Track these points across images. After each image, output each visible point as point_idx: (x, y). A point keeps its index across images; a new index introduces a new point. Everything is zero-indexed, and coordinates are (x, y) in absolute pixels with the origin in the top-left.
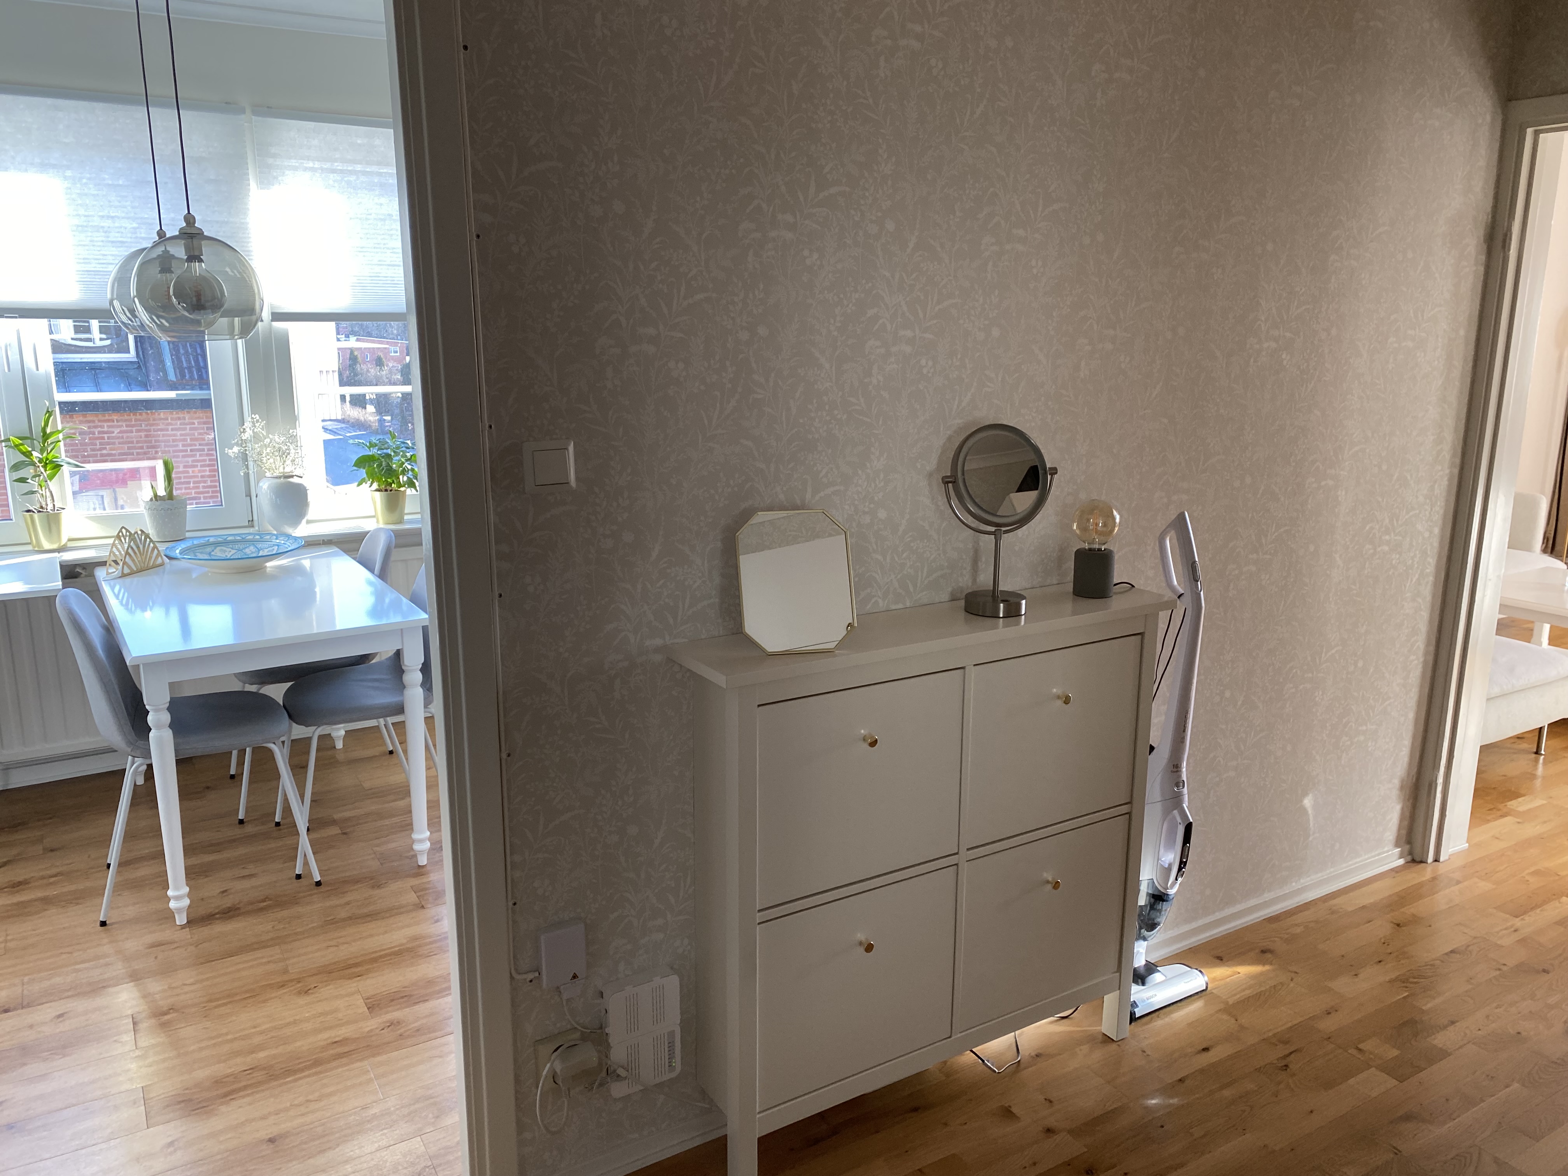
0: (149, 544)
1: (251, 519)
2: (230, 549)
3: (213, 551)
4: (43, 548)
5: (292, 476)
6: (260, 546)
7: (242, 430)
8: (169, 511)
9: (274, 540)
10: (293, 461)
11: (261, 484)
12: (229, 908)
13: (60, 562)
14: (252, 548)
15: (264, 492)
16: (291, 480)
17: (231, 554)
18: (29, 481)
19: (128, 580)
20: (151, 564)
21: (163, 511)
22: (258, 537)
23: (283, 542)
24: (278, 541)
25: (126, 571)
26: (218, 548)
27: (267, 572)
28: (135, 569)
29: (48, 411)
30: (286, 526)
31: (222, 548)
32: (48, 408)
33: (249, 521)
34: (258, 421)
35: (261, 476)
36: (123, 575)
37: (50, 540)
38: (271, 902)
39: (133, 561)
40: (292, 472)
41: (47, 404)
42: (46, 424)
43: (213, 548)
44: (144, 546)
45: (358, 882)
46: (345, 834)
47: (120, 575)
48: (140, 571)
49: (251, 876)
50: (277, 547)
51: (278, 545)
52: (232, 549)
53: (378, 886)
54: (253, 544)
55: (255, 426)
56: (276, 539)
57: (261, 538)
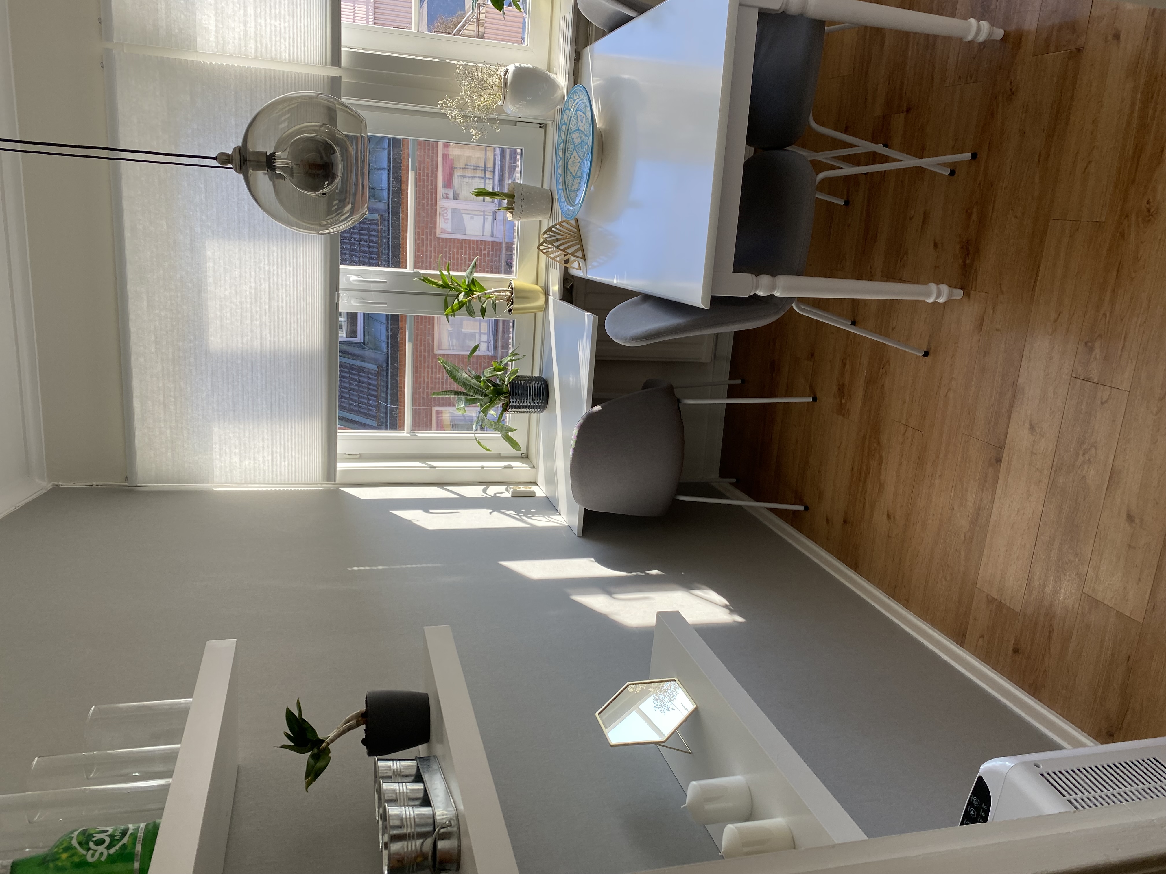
0: (556, 228)
1: (539, 125)
2: (572, 157)
3: (571, 173)
4: (543, 305)
5: (505, 80)
6: (573, 127)
7: (453, 120)
8: (525, 201)
9: (570, 114)
10: (490, 76)
11: (509, 112)
12: (962, 248)
13: (560, 300)
14: (574, 136)
15: (517, 110)
16: (509, 81)
17: (577, 157)
18: (484, 306)
19: (589, 255)
20: (576, 230)
21: (524, 207)
22: (564, 127)
23: (574, 105)
24: (572, 109)
25: (579, 254)
26: (569, 167)
27: (603, 127)
28: (579, 246)
29: (423, 280)
30: (555, 95)
31: (569, 163)
32: (420, 279)
33: (540, 127)
34: (445, 103)
35: (500, 110)
36: (584, 258)
37: (537, 299)
38: (975, 210)
39: (571, 246)
40: (500, 78)
41: (416, 279)
42: (435, 283)
43: (568, 172)
44: (557, 233)
45: (992, 115)
46: (908, 110)
47: (583, 260)
48: (581, 243)
49: (926, 216)
50: (579, 112)
51: (577, 110)
52: (572, 154)
53: (1011, 94)
54: (570, 133)
55: (450, 107)
56: (570, 110)
57: (565, 124)
